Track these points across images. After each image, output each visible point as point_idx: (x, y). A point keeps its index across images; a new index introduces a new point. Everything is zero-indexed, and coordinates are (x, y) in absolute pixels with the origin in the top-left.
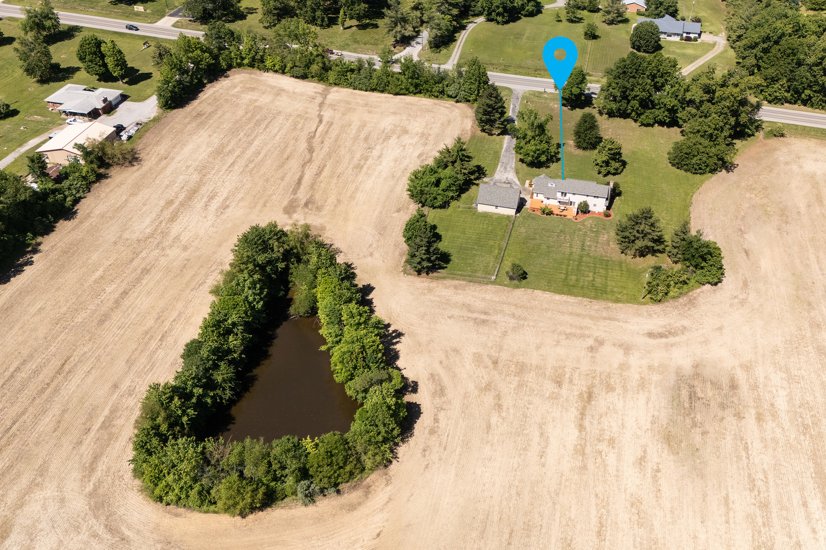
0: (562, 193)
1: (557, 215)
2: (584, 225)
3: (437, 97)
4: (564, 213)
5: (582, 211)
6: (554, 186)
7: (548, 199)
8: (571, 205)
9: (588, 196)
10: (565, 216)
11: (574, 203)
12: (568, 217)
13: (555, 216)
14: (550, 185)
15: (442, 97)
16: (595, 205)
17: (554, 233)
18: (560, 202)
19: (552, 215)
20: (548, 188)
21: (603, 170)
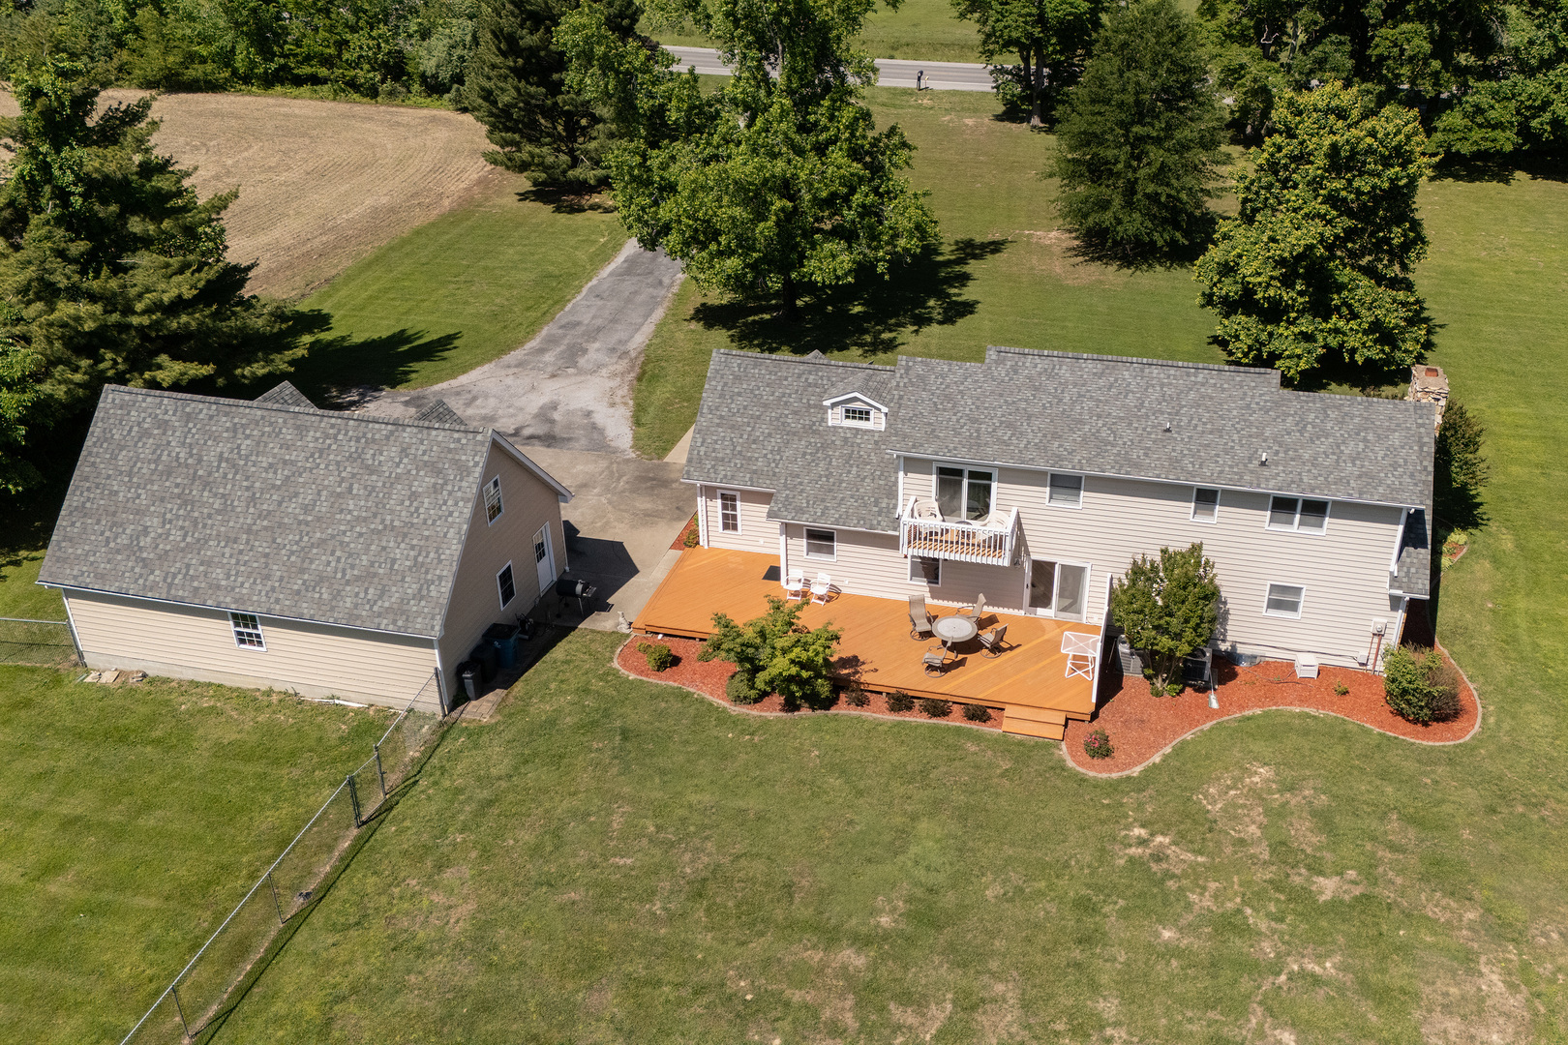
0: (949, 477)
1: (901, 701)
2: (1193, 826)
3: (372, 93)
4: (974, 680)
5: (1155, 662)
6: (877, 422)
7: (821, 539)
8: (1041, 599)
9: (1206, 498)
10: (979, 713)
11: (1075, 575)
12: (1016, 724)
13: (878, 713)
14: (836, 418)
15: (391, 94)
16: (1284, 599)
17: (831, 937)
18: (929, 569)
19: (843, 709)
20: (824, 440)
21: (1284, 338)
